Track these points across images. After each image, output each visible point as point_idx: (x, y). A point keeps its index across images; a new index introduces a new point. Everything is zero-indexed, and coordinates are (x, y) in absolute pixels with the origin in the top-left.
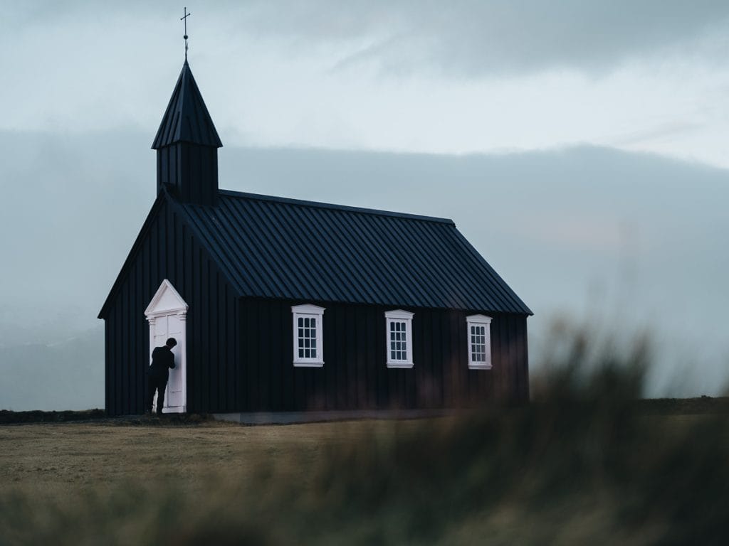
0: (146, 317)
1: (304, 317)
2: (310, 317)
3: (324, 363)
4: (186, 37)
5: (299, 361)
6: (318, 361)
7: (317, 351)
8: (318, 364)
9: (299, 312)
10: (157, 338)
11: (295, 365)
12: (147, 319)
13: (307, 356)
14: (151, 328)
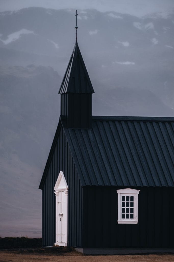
0: (55, 191)
1: (126, 196)
2: (130, 196)
3: (138, 221)
4: (76, 28)
5: (121, 220)
6: (135, 220)
7: (134, 215)
8: (134, 222)
9: (122, 193)
10: (59, 203)
11: (119, 223)
12: (55, 192)
13: (128, 217)
14: (57, 197)
